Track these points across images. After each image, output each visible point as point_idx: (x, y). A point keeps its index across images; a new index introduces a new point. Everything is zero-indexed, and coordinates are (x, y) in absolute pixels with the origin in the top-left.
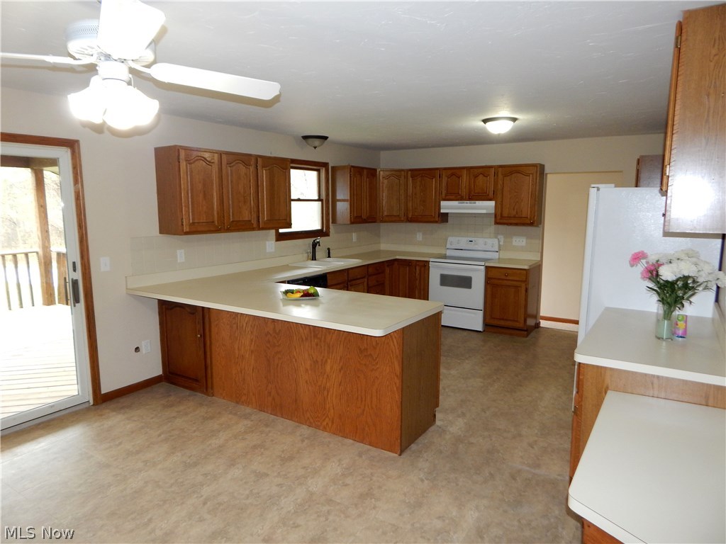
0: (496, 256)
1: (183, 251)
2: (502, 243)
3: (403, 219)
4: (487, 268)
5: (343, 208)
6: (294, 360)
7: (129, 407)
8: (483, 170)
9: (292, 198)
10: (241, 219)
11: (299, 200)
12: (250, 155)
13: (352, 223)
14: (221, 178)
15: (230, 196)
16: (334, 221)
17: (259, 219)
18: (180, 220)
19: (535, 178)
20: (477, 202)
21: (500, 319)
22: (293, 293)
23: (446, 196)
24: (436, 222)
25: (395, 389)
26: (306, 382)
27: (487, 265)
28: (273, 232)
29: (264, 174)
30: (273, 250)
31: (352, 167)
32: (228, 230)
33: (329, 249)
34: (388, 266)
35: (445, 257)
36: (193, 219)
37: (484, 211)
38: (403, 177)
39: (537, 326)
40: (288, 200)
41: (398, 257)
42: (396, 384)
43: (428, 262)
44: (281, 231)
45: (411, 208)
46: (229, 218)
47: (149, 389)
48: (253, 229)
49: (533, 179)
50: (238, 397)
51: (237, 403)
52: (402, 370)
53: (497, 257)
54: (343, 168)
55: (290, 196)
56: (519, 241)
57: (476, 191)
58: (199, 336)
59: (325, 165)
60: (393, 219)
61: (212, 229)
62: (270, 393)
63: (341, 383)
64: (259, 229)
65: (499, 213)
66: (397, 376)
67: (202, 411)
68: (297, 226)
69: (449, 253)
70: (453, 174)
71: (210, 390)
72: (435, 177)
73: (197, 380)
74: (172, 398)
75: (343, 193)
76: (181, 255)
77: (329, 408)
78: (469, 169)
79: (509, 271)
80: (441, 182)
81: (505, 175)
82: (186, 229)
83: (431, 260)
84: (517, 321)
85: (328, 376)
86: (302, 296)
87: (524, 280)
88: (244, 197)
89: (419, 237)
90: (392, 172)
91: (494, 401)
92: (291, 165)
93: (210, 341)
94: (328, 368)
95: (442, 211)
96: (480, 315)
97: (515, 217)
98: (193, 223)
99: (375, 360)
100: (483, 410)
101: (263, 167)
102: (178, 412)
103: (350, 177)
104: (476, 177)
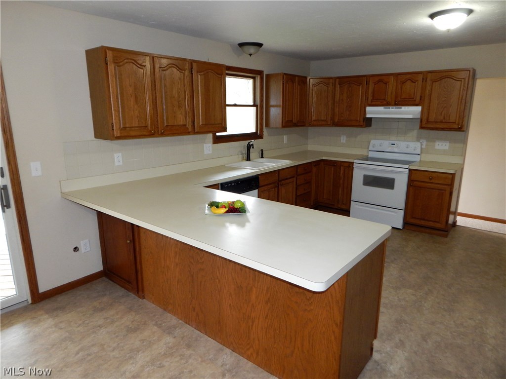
0: (417, 158)
1: (120, 154)
2: (424, 147)
3: (329, 123)
4: (410, 170)
5: (276, 113)
6: (217, 281)
7: (62, 309)
8: (411, 77)
9: (228, 103)
10: (176, 124)
11: (235, 105)
12: (184, 60)
13: (283, 126)
14: (154, 81)
15: (164, 101)
16: (267, 125)
17: (194, 123)
18: (111, 125)
19: (467, 83)
20: (403, 107)
21: (421, 219)
22: (217, 207)
23: (372, 101)
24: (361, 126)
25: (333, 338)
26: (230, 306)
27: (411, 167)
28: (210, 136)
29: (199, 79)
30: (211, 152)
31: (285, 74)
32: (162, 134)
33: (262, 150)
34: (315, 166)
35: (367, 158)
36: (125, 123)
37: (411, 116)
38: (331, 84)
39: (454, 224)
40: (224, 106)
41: (324, 158)
42: (334, 332)
43: (352, 163)
44: (218, 134)
45: (337, 113)
46: (163, 123)
47: (88, 285)
48: (188, 133)
49: (464, 83)
50: (165, 304)
51: (165, 310)
52: (343, 319)
53: (419, 160)
54: (276, 75)
55: (225, 101)
56: (442, 146)
57: (403, 97)
58: (128, 241)
59: (260, 73)
60: (320, 123)
61: (145, 133)
62: (194, 309)
63: (267, 315)
64: (194, 132)
65: (425, 118)
66: (337, 324)
67: (128, 319)
68: (232, 129)
69: (371, 154)
70: (380, 81)
71: (140, 293)
72: (362, 84)
73: (129, 282)
74: (105, 299)
75: (276, 99)
76: (118, 158)
77: (254, 339)
78: (397, 75)
79: (434, 175)
80: (367, 89)
81: (434, 81)
82: (117, 133)
83: (356, 161)
84: (438, 222)
85: (253, 305)
86: (227, 212)
87: (450, 183)
88: (178, 102)
89: (343, 139)
90: (322, 80)
91: (433, 323)
92: (227, 72)
93: (140, 247)
94: (253, 297)
95: (368, 116)
96: (401, 214)
97: (441, 122)
98: (125, 128)
99: (309, 300)
100: (424, 339)
101: (197, 72)
102: (106, 318)
103: (283, 83)
104: (403, 83)
